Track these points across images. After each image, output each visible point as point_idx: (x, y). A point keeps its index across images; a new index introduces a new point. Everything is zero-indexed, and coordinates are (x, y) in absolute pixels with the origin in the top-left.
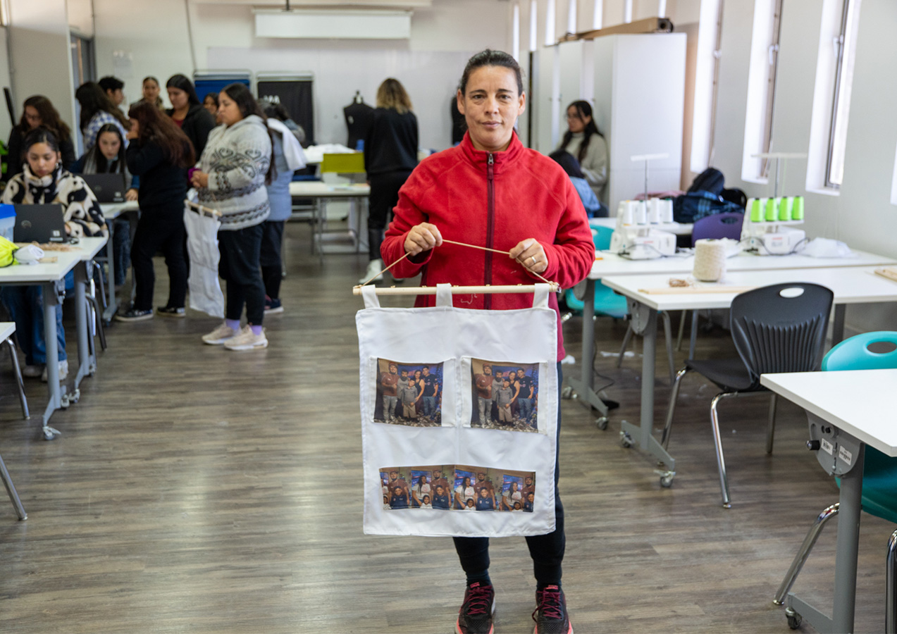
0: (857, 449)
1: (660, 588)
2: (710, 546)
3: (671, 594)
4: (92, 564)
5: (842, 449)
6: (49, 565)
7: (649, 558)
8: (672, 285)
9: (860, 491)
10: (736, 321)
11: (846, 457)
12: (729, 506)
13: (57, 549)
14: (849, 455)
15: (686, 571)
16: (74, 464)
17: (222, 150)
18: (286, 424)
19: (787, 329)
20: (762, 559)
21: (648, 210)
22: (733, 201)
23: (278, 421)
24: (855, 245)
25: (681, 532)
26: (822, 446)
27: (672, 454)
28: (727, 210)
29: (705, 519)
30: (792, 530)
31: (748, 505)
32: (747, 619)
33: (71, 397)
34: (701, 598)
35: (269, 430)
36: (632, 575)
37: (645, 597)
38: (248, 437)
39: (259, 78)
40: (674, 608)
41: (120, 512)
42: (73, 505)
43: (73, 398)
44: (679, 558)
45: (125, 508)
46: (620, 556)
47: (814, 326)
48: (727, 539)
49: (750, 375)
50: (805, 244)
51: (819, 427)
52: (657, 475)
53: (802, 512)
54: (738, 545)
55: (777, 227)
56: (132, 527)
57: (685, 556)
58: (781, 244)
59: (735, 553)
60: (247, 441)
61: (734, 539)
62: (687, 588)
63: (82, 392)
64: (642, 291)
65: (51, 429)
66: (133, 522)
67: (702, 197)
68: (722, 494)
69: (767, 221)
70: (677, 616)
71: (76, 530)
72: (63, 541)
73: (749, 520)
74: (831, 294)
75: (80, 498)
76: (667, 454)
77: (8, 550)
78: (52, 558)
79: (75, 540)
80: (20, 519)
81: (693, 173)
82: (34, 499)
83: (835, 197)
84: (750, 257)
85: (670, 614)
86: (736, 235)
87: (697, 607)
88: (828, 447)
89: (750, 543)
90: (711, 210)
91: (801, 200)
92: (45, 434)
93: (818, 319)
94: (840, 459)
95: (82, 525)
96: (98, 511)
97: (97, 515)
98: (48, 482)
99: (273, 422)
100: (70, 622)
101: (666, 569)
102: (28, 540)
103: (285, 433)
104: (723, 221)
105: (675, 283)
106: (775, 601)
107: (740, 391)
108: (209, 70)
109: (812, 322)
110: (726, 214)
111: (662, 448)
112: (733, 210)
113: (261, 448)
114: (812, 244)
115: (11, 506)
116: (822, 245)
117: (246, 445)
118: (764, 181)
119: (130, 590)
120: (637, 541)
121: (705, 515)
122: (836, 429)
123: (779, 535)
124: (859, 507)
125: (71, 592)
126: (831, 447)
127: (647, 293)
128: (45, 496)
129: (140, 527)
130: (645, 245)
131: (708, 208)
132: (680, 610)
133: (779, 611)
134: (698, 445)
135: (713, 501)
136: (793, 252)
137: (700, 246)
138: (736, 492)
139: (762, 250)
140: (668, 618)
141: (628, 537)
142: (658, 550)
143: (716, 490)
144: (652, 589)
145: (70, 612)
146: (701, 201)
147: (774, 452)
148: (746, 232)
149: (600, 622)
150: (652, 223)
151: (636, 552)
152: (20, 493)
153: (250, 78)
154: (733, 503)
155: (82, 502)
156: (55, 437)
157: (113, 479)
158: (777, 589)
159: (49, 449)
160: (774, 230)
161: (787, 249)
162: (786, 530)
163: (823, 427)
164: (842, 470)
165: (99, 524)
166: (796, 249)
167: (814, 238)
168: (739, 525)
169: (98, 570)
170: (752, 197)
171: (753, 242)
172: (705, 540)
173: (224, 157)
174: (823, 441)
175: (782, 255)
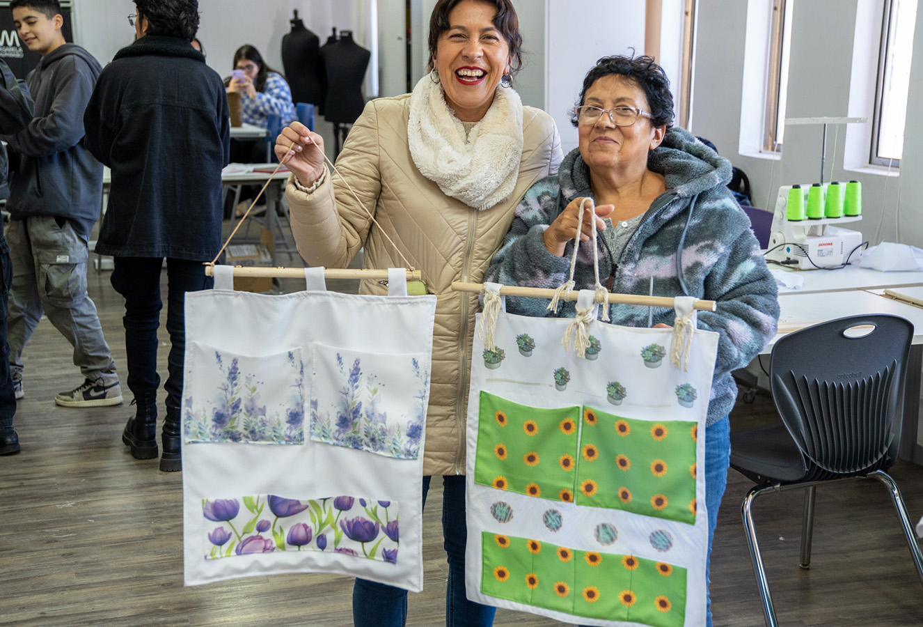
10: (781, 378)
18: (87, 564)
19: (851, 386)
23: (72, 560)
35: (60, 577)
38: (24, 593)
47: (888, 376)
50: (862, 250)
55: (824, 226)
58: (831, 252)
60: (22, 601)
69: (811, 219)
74: (910, 329)
91: (859, 185)
93: (893, 368)
99: (64, 561)
103: (87, 580)
107: (784, 483)
109: (885, 372)
113: (48, 611)
114: (871, 249)
117: (22, 608)
118: (772, 157)
136: (846, 265)
139: (804, 263)
148: (777, 235)
160: (820, 232)
161: (838, 259)
166: (851, 260)
167: (875, 243)
171: (788, 250)
175: (831, 269)
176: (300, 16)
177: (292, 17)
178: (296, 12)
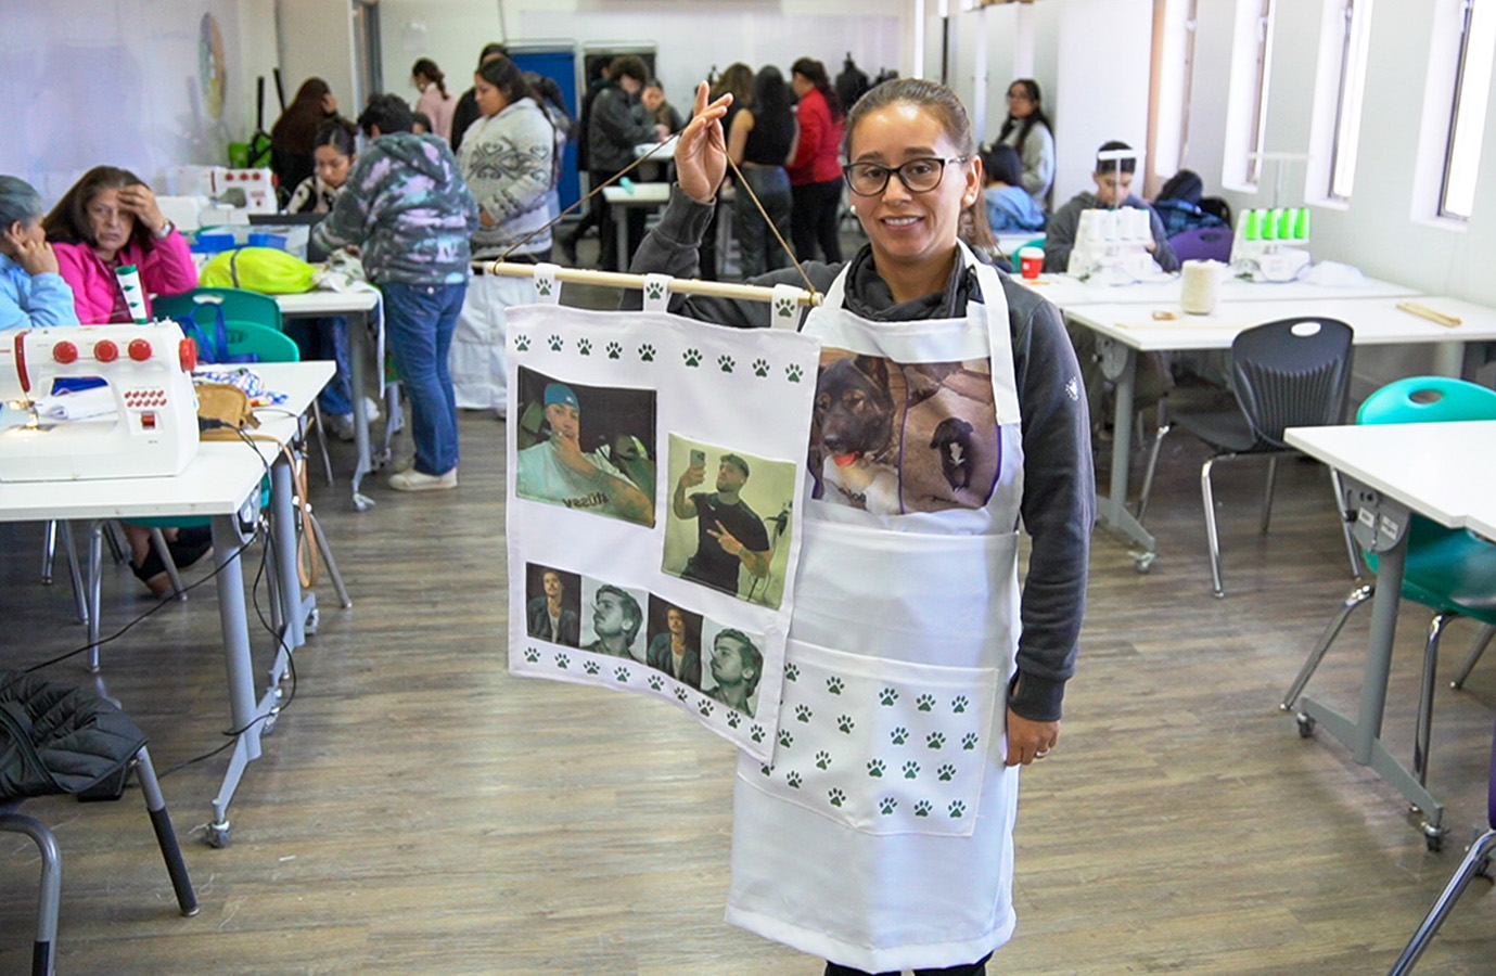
0: (1405, 520)
1: (1145, 694)
2: (1201, 643)
3: (1158, 701)
4: (438, 661)
5: (1386, 520)
6: (386, 661)
7: (1130, 658)
8: (1156, 318)
9: (1400, 572)
10: (1238, 365)
11: (1390, 529)
12: (1221, 595)
13: (395, 642)
14: (1395, 527)
15: (1175, 672)
16: (396, 541)
17: (488, 145)
19: (1298, 375)
20: (1263, 658)
21: (1118, 222)
22: (1214, 214)
24: (1368, 272)
25: (1165, 628)
26: (1360, 517)
27: (1150, 532)
28: (1206, 225)
29: (1193, 611)
30: (1298, 622)
31: (1245, 594)
32: (1251, 727)
33: (379, 459)
34: (1194, 705)
36: (1111, 678)
37: (1127, 704)
39: (586, 50)
40: (1164, 717)
41: (459, 600)
42: (403, 591)
43: (382, 460)
44: (1166, 657)
45: (468, 596)
46: (1093, 656)
47: (1330, 371)
48: (1221, 634)
49: (1253, 433)
50: (1309, 268)
51: (1356, 495)
52: (1131, 558)
53: (1308, 602)
54: (1236, 641)
55: (1276, 248)
56: (480, 619)
57: (1173, 656)
58: (1280, 268)
59: (1231, 650)
61: (1230, 634)
62: (1177, 693)
63: (393, 452)
64: (1119, 325)
65: (363, 498)
66: (480, 613)
67: (1175, 208)
68: (1212, 580)
69: (1265, 238)
70: (1168, 726)
71: (412, 621)
72: (399, 634)
73: (1246, 611)
74: (1351, 331)
75: (409, 583)
76: (1143, 530)
77: (335, 642)
78: (389, 653)
79: (412, 634)
80: (343, 606)
81: (1160, 178)
82: (355, 582)
83: (1342, 212)
84: (1242, 283)
85: (1159, 724)
86: (1224, 257)
87: (1190, 715)
88: (1367, 518)
89: (1248, 639)
90: (1187, 223)
91: (1307, 213)
92: (355, 504)
93: (1336, 362)
94: (1383, 533)
95: (419, 615)
96: (435, 599)
97: (434, 604)
98: (367, 563)
100: (423, 729)
101: (1151, 671)
102: (354, 632)
104: (1202, 238)
105: (1158, 315)
106: (1283, 706)
107: (1238, 453)
108: (522, 40)
109: (1327, 367)
110: (1206, 230)
111: (1137, 523)
112: (1214, 225)
114: (1316, 269)
115: (333, 590)
116: (1329, 270)
118: (1251, 189)
119: (489, 694)
120: (1112, 638)
121: (1194, 606)
122: (1380, 495)
123: (1282, 629)
124: (1399, 593)
125: (419, 695)
126: (1372, 518)
127: (1125, 327)
128: (368, 579)
129: (489, 619)
130: (1115, 267)
131: (1183, 222)
132: (1171, 718)
133: (1287, 717)
134: (1181, 522)
135: (1201, 588)
136: (1295, 279)
137: (1188, 269)
138: (1229, 578)
139: (1257, 276)
140: (1158, 728)
141: (1101, 634)
142: (1139, 648)
143: (1204, 575)
144: (1134, 694)
145: (422, 718)
146: (1174, 212)
147: (1270, 530)
148: (1237, 252)
149: (1076, 735)
150: (1124, 239)
151: (1114, 651)
152: (343, 574)
153: (575, 50)
154: (1226, 591)
155: (412, 587)
156: (369, 507)
157: (447, 559)
158: (1285, 693)
159: (361, 522)
160: (1272, 250)
161: (1288, 277)
162: (1290, 622)
163: (1362, 495)
164: (1385, 546)
165: (437, 614)
166: (1299, 276)
167: (1319, 262)
168: (1236, 618)
169: (447, 669)
170: (1245, 208)
171: (1246, 265)
172: (1196, 636)
173: (490, 155)
174: (1362, 511)
175: (1280, 282)
176: (853, 58)
177: (844, 58)
178: (849, 55)
